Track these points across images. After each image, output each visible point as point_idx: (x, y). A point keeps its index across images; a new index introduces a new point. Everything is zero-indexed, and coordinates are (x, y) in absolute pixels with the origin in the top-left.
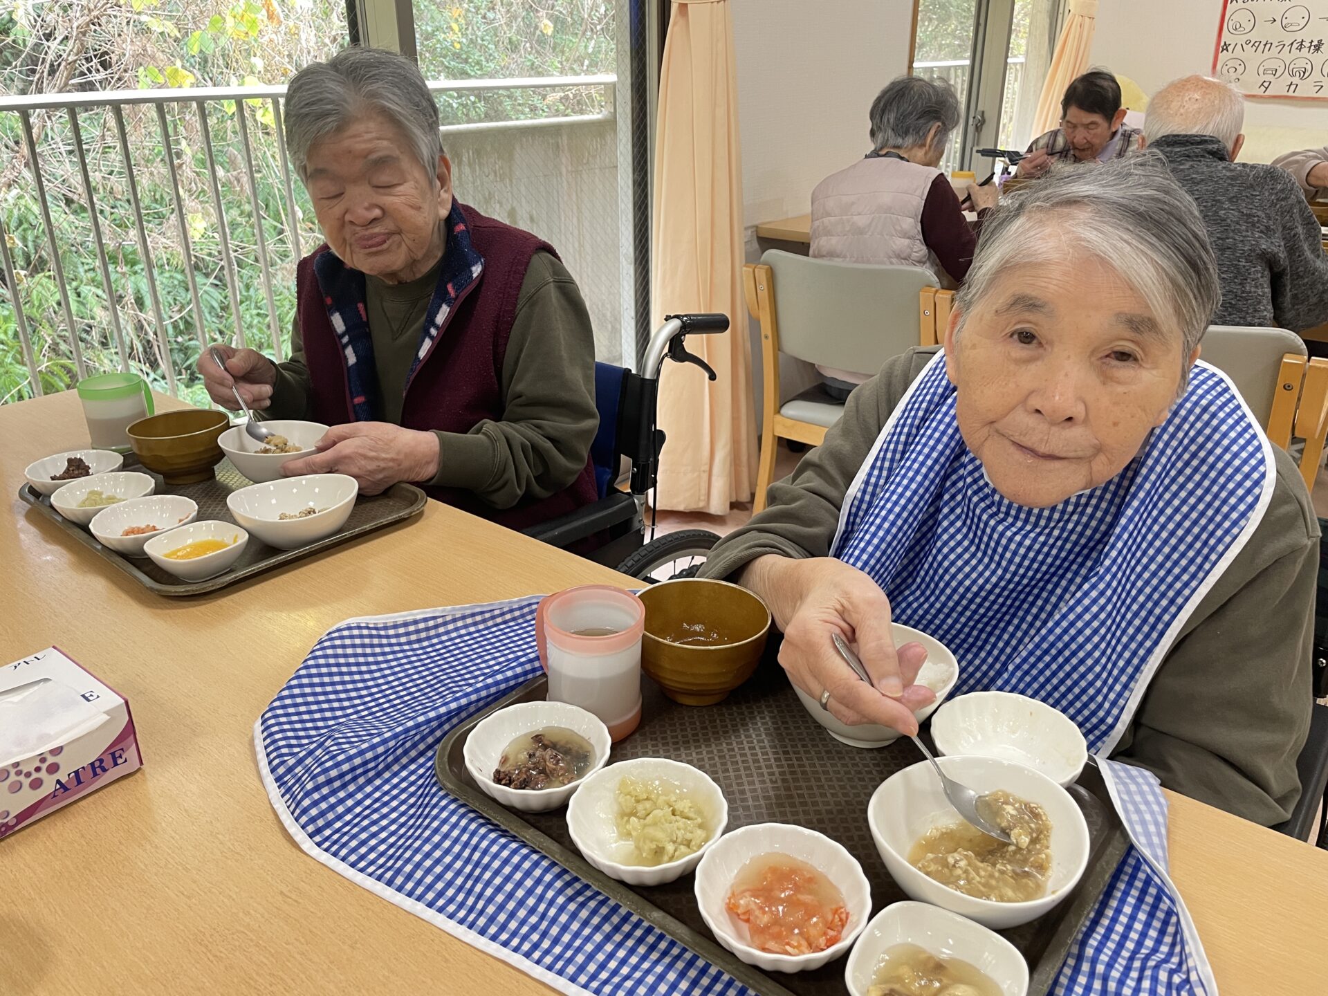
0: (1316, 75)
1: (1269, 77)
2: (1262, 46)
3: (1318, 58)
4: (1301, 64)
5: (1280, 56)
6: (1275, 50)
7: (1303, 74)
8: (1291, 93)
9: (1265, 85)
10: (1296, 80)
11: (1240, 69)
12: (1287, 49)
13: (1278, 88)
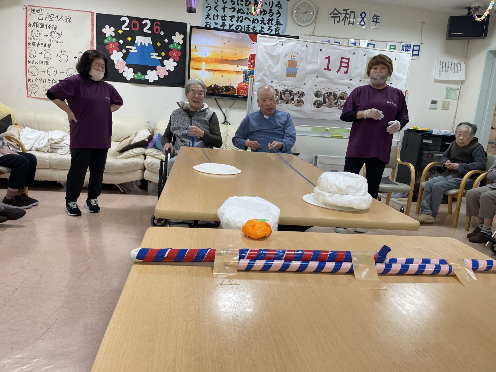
5: (50, 84)
11: (37, 88)
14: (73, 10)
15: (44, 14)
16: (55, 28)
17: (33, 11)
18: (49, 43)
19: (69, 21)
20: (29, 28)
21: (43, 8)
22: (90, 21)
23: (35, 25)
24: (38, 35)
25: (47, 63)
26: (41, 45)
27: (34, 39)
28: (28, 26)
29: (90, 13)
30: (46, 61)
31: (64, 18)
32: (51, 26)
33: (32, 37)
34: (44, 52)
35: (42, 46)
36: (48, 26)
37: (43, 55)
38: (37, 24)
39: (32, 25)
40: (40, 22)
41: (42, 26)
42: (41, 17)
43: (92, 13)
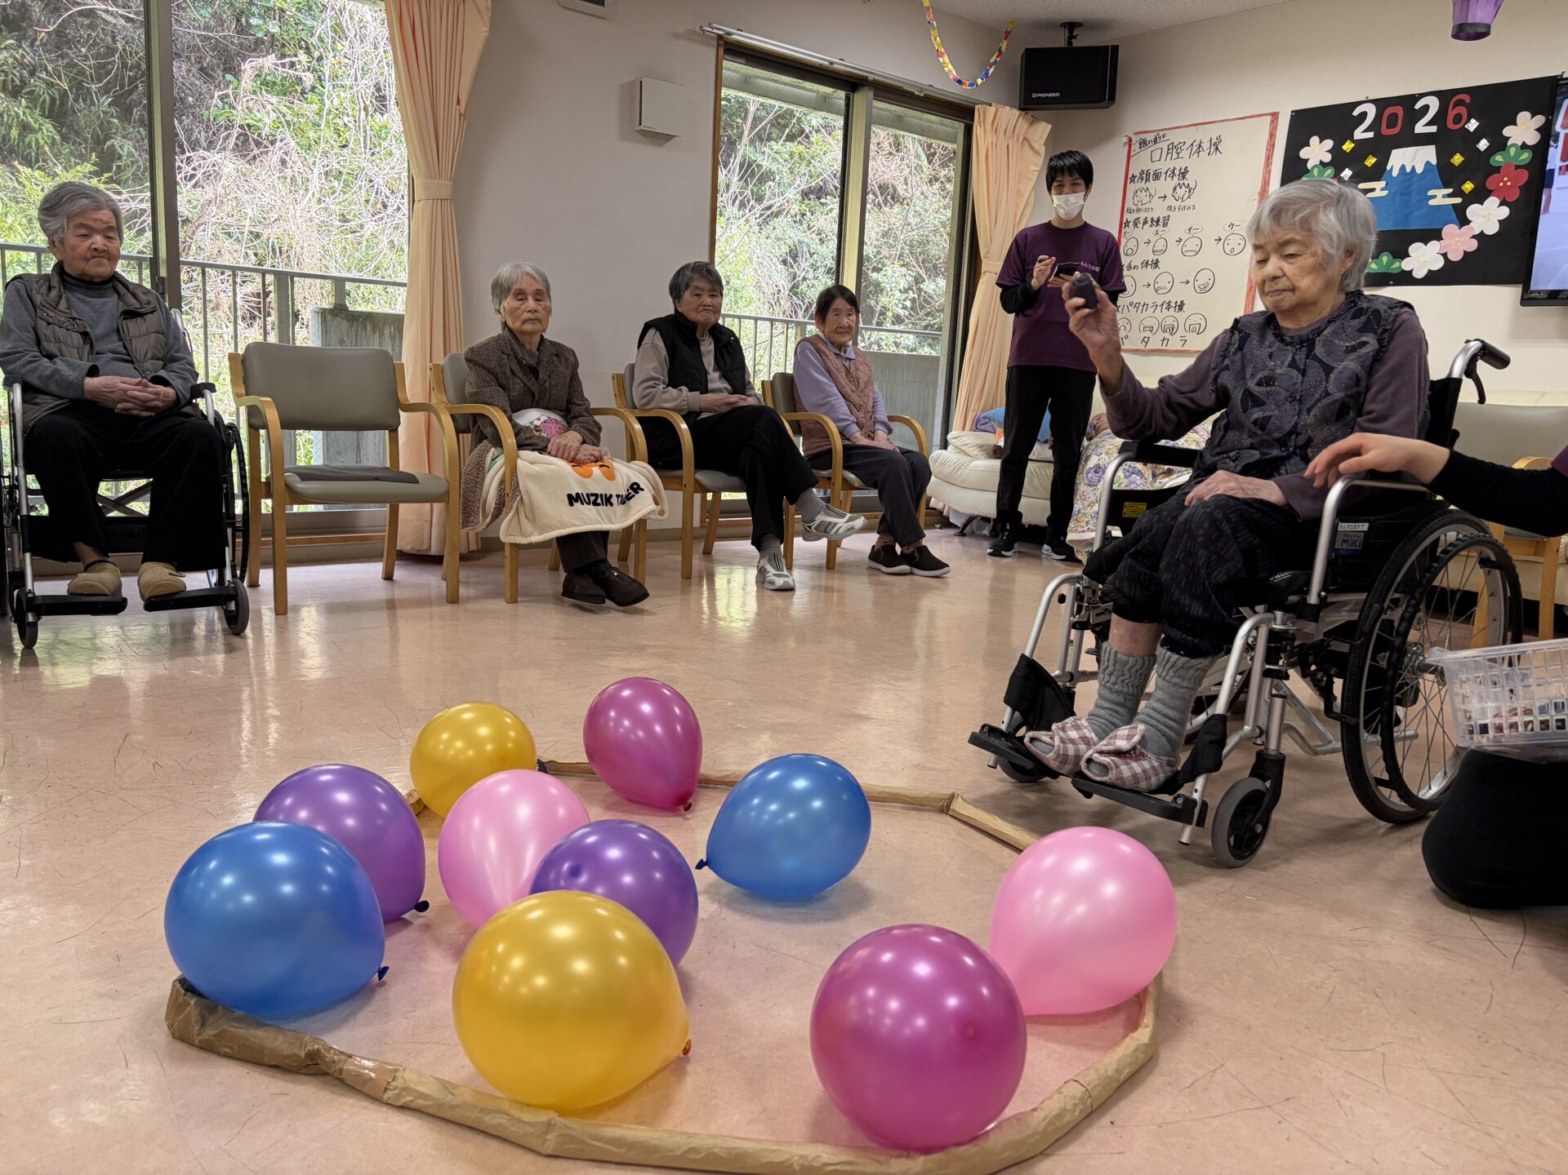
0: (1181, 332)
1: (1147, 334)
2: (1141, 307)
3: (1181, 316)
4: (1170, 321)
5: (1154, 315)
6: (1150, 310)
7: (1172, 330)
8: (1164, 347)
9: (1146, 340)
10: (1167, 335)
11: (1128, 326)
12: (1159, 309)
13: (1154, 343)
14: (1229, 120)
15: (1164, 145)
16: (1184, 174)
17: (1143, 143)
18: (1167, 213)
19: (1217, 148)
20: (1131, 187)
21: (1164, 132)
22: (1267, 137)
23: (1142, 179)
24: (1148, 199)
25: (1156, 264)
26: (1149, 223)
27: (1139, 210)
28: (1129, 181)
29: (1269, 118)
30: (1155, 258)
31: (1206, 146)
32: (1177, 172)
33: (1135, 208)
34: (1153, 239)
35: (1151, 226)
36: (1169, 173)
37: (1151, 244)
38: (1148, 174)
39: (1136, 180)
40: (1153, 168)
41: (1157, 176)
42: (1156, 156)
43: (1275, 116)
